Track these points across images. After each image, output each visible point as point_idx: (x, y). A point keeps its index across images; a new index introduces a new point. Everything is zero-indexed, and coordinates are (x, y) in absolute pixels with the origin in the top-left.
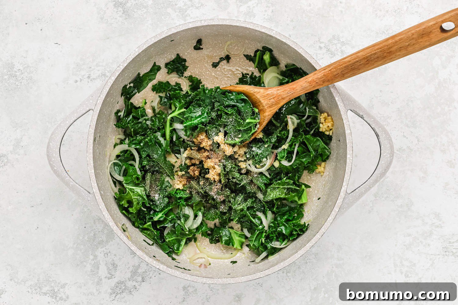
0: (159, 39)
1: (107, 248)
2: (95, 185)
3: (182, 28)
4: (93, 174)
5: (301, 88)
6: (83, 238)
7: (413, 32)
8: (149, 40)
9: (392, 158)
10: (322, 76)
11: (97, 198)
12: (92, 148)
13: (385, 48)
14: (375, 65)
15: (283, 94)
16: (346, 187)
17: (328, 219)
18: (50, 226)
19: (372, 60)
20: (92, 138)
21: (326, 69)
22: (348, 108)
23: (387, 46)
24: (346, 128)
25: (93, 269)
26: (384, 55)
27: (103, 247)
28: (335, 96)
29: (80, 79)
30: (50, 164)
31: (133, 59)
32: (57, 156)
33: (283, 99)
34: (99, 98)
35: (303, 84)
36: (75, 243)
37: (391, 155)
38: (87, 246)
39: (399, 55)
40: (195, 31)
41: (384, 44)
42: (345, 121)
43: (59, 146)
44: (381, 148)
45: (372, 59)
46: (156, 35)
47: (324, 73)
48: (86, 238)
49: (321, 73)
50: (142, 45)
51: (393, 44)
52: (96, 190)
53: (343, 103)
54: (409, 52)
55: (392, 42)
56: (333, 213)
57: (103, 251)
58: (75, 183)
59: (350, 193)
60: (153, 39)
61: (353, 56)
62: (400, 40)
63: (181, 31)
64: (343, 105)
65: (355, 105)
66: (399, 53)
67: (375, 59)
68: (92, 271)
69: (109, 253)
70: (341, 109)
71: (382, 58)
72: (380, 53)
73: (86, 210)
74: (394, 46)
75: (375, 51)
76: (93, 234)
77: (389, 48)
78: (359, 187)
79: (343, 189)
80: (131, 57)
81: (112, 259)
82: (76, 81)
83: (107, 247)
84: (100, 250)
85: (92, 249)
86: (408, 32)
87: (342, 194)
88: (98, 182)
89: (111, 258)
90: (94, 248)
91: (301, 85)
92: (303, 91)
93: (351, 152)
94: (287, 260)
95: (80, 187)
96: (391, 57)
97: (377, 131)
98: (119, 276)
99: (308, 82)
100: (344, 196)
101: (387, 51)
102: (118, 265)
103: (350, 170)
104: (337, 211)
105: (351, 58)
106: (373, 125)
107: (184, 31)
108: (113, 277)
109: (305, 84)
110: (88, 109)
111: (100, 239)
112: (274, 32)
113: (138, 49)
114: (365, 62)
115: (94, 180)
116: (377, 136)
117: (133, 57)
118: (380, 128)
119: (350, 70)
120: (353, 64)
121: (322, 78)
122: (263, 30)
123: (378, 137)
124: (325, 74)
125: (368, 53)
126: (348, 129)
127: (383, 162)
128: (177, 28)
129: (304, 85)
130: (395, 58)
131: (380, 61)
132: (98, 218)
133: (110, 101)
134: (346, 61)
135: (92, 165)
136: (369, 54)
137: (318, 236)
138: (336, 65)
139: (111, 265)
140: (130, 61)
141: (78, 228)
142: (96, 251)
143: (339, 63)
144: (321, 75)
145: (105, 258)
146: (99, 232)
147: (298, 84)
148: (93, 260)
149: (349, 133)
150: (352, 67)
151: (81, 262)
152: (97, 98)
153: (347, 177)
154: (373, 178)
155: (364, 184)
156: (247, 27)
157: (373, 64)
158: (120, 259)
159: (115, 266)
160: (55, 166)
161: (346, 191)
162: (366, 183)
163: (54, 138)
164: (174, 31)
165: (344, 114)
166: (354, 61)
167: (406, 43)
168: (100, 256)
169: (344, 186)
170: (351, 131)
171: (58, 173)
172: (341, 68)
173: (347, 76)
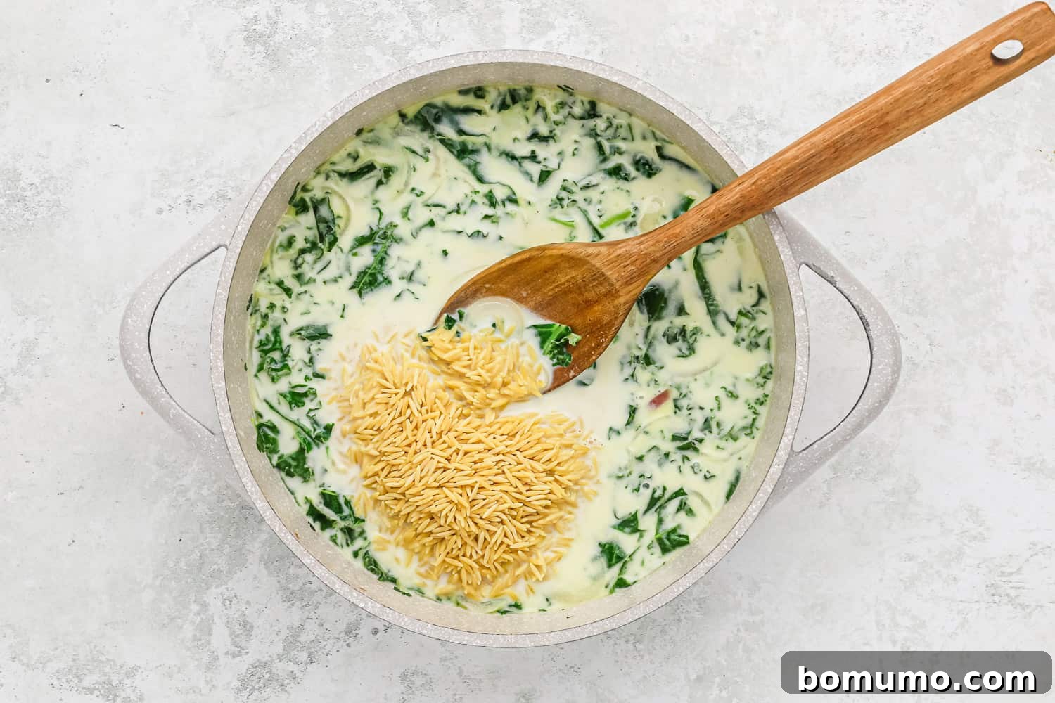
0: (380, 92)
1: (230, 588)
2: (225, 415)
4: (224, 392)
5: (693, 232)
6: (175, 565)
7: (931, 72)
8: (357, 94)
9: (896, 375)
10: (737, 198)
11: (229, 444)
12: (221, 331)
13: (873, 117)
14: (854, 160)
15: (654, 252)
16: (791, 437)
17: (750, 509)
18: (100, 537)
19: (846, 148)
22: (802, 260)
23: (878, 112)
24: (795, 305)
25: (198, 635)
26: (871, 133)
27: (221, 585)
29: (170, 206)
30: (127, 367)
32: (142, 349)
33: (655, 261)
34: (241, 221)
35: (695, 223)
36: (157, 577)
37: (895, 369)
38: (183, 582)
40: (462, 77)
41: (869, 109)
42: (794, 289)
43: (148, 327)
44: (873, 353)
45: (846, 145)
46: (374, 83)
47: (741, 190)
48: (182, 564)
49: (734, 193)
50: (342, 104)
51: (891, 106)
52: (227, 427)
53: (792, 249)
55: (886, 102)
56: (760, 495)
57: (221, 594)
58: (181, 411)
59: (801, 452)
60: (367, 91)
61: (802, 145)
62: (905, 94)
64: (791, 252)
65: (818, 253)
66: (905, 125)
67: (852, 145)
68: (195, 639)
69: (235, 598)
70: (786, 261)
71: (868, 140)
72: (863, 130)
73: (181, 500)
75: (851, 126)
76: (199, 555)
77: (882, 117)
78: (820, 439)
81: (240, 612)
82: (160, 211)
83: (230, 585)
84: (214, 591)
85: (195, 589)
86: (920, 75)
87: (782, 453)
88: (232, 410)
89: (239, 610)
90: (200, 586)
93: (805, 359)
95: (192, 419)
96: (890, 135)
97: (864, 314)
98: (257, 650)
99: (708, 217)
100: (786, 458)
101: (877, 124)
102: (255, 626)
103: (802, 400)
104: (770, 490)
105: (798, 149)
106: (856, 301)
108: (244, 652)
110: (214, 244)
111: (213, 567)
114: (831, 154)
115: (225, 404)
116: (865, 324)
117: (321, 130)
118: (871, 306)
119: (798, 178)
120: (805, 162)
121: (738, 203)
123: (867, 328)
124: (743, 192)
125: (837, 134)
126: (800, 306)
127: (876, 384)
128: (421, 67)
129: (698, 224)
130: (897, 135)
132: (210, 520)
133: (265, 227)
135: (222, 369)
136: (839, 136)
137: (726, 546)
138: (767, 169)
139: (238, 626)
140: (313, 138)
141: (163, 542)
142: (205, 593)
145: (226, 609)
146: (213, 550)
148: (199, 614)
149: (802, 316)
150: (804, 169)
151: (172, 619)
152: (236, 220)
153: (795, 415)
154: (852, 420)
155: (832, 433)
156: (580, 69)
157: (850, 155)
158: (259, 612)
159: (248, 627)
160: (137, 371)
161: (792, 446)
162: (836, 429)
163: (137, 307)
164: (414, 75)
165: (793, 272)
166: (807, 155)
167: (918, 99)
168: (215, 606)
169: (786, 436)
170: (806, 311)
171: (143, 385)
172: (779, 175)
173: (793, 190)
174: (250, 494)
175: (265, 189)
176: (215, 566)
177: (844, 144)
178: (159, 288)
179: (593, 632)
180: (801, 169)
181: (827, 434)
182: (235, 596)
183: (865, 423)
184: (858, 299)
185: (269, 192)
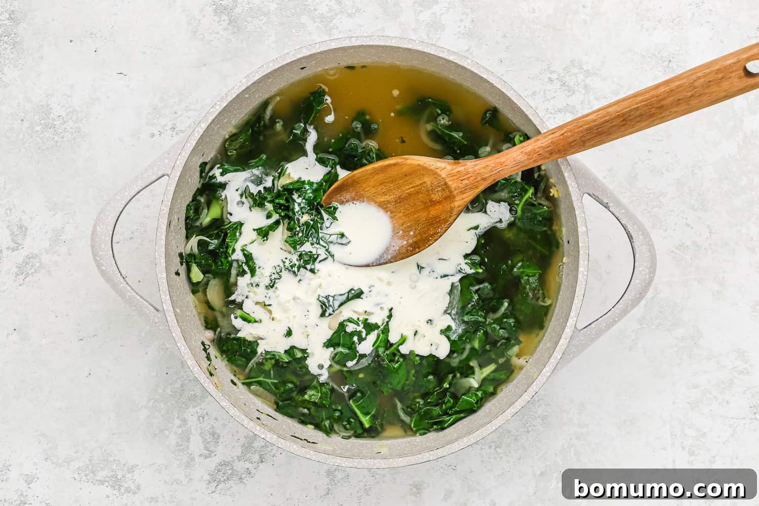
0: (281, 65)
1: (203, 408)
2: (166, 298)
3: (319, 48)
4: (165, 281)
5: (514, 163)
6: (163, 392)
8: (264, 66)
9: (652, 275)
10: (549, 143)
11: (169, 319)
12: (164, 237)
13: (653, 100)
15: (484, 173)
16: (575, 319)
17: (544, 371)
18: (109, 371)
19: (631, 119)
20: (166, 222)
21: (555, 132)
22: (585, 191)
23: (657, 97)
24: (579, 223)
25: (180, 442)
26: (651, 111)
27: (197, 406)
28: (563, 170)
29: (160, 131)
30: (96, 261)
31: (238, 96)
32: (107, 248)
33: (484, 179)
34: (180, 157)
35: (517, 156)
36: (150, 400)
37: (652, 270)
38: (169, 404)
39: (676, 112)
41: (651, 93)
42: (578, 212)
43: (111, 233)
44: (636, 258)
45: (632, 117)
46: (276, 59)
47: (552, 138)
48: (169, 391)
49: (547, 139)
50: (253, 73)
51: (667, 94)
52: (167, 306)
53: (577, 183)
54: (692, 108)
55: (664, 91)
56: (552, 360)
57: (197, 412)
58: (134, 294)
59: (582, 329)
60: (271, 64)
61: (600, 112)
62: (678, 88)
63: (318, 53)
64: (576, 185)
65: (597, 185)
66: (676, 109)
67: (636, 117)
68: (178, 445)
69: (207, 416)
70: (573, 192)
71: (648, 116)
72: (645, 108)
74: (668, 97)
75: (637, 104)
76: (180, 384)
77: (660, 101)
78: (596, 320)
79: (571, 322)
80: (235, 92)
81: (210, 426)
82: (153, 135)
83: (203, 406)
84: (192, 410)
85: (178, 408)
87: (568, 331)
88: (172, 294)
89: (209, 424)
90: (181, 407)
91: (514, 158)
92: (517, 167)
93: (586, 263)
94: (474, 434)
95: (142, 300)
96: (663, 115)
97: (630, 230)
98: (222, 453)
99: (526, 154)
100: (571, 334)
101: (655, 106)
102: (221, 436)
103: (583, 292)
104: (559, 357)
105: (598, 115)
106: (623, 220)
107: (323, 53)
108: (213, 454)
109: (521, 156)
110: (160, 174)
111: (191, 393)
112: (469, 61)
113: (246, 79)
114: (620, 122)
115: (166, 289)
116: (630, 238)
117: (237, 92)
118: (635, 225)
119: (594, 135)
120: (600, 125)
121: (549, 147)
122: (451, 58)
123: (631, 240)
124: (554, 140)
125: (626, 108)
126: (583, 224)
127: (637, 281)
128: (310, 47)
129: (519, 157)
130: (669, 116)
131: (645, 121)
134: (589, 119)
135: (164, 265)
136: (627, 110)
137: (526, 397)
138: (572, 126)
139: (209, 436)
140: (232, 98)
141: (155, 374)
142: (185, 412)
143: (577, 123)
144: (547, 143)
145: (200, 423)
146: (190, 380)
147: (509, 155)
148: (180, 427)
149: (584, 232)
150: (599, 130)
151: (161, 431)
152: (176, 157)
153: (578, 303)
154: (620, 306)
155: (606, 316)
156: (425, 51)
157: (633, 125)
158: (224, 425)
159: (216, 437)
160: (103, 264)
161: (575, 325)
162: (608, 314)
163: (104, 218)
164: (306, 53)
165: (578, 200)
166: (603, 120)
167: (687, 92)
168: (192, 420)
169: (571, 318)
170: (587, 227)
171: (107, 275)
172: (581, 131)
173: (589, 144)
174: (183, 354)
175: (196, 135)
176: (193, 393)
177: (630, 116)
178: (120, 205)
179: (430, 458)
180: (597, 129)
181: (601, 317)
182: (207, 414)
183: (629, 308)
184: (625, 220)
185: (199, 136)
